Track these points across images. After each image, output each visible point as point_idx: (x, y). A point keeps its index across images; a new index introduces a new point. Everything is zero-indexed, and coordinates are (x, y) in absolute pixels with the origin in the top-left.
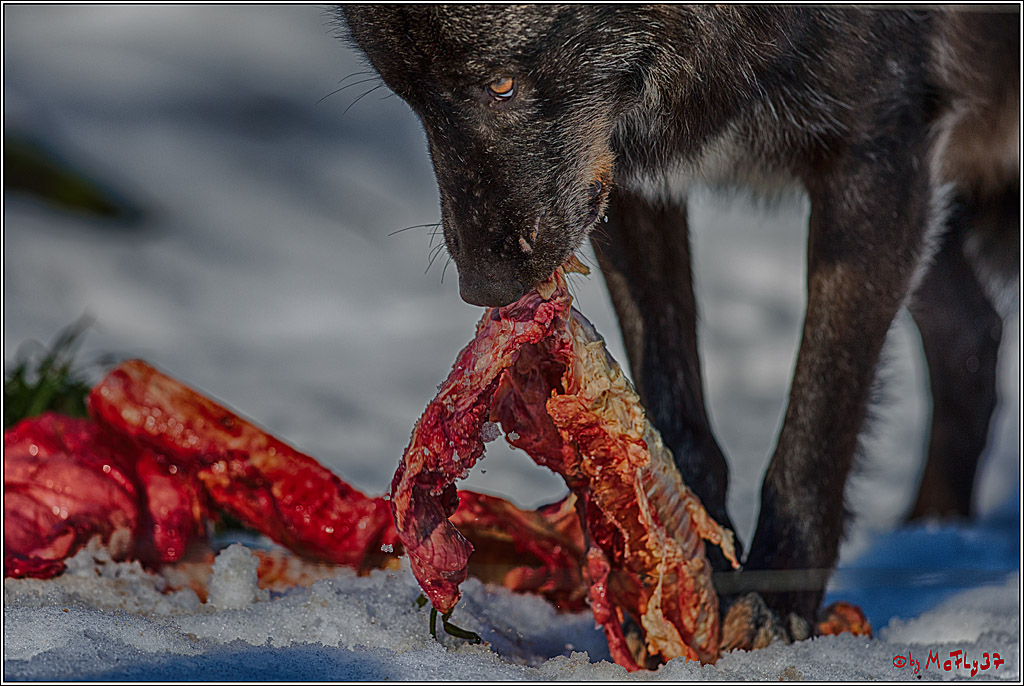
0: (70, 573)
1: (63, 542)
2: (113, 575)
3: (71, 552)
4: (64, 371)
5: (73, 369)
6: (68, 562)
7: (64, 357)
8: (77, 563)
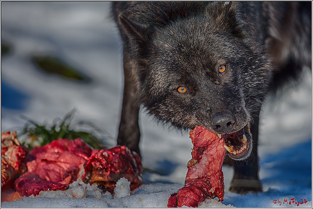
0: (71, 188)
1: (68, 179)
2: (85, 188)
3: (71, 182)
4: (68, 127)
5: (70, 126)
6: (70, 185)
7: (67, 122)
8: (73, 185)
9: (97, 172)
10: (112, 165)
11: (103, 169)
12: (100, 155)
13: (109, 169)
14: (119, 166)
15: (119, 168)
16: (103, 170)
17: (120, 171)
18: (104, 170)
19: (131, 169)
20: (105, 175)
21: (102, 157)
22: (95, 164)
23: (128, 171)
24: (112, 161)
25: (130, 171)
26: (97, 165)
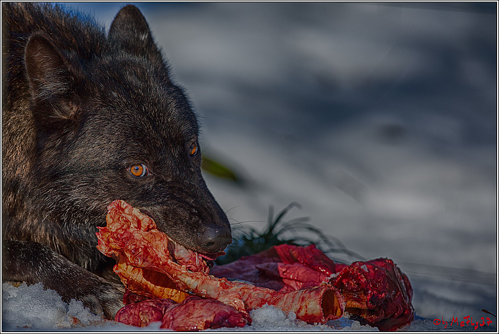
9: (350, 295)
10: (374, 286)
11: (360, 291)
12: (357, 269)
13: (370, 292)
14: (384, 287)
15: (385, 290)
16: (359, 293)
17: (385, 295)
18: (362, 292)
19: (400, 294)
20: (362, 300)
21: (359, 272)
22: (348, 283)
23: (397, 297)
24: (374, 279)
25: (398, 296)
26: (351, 284)
